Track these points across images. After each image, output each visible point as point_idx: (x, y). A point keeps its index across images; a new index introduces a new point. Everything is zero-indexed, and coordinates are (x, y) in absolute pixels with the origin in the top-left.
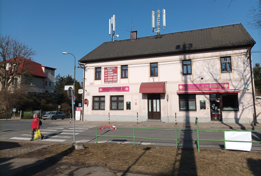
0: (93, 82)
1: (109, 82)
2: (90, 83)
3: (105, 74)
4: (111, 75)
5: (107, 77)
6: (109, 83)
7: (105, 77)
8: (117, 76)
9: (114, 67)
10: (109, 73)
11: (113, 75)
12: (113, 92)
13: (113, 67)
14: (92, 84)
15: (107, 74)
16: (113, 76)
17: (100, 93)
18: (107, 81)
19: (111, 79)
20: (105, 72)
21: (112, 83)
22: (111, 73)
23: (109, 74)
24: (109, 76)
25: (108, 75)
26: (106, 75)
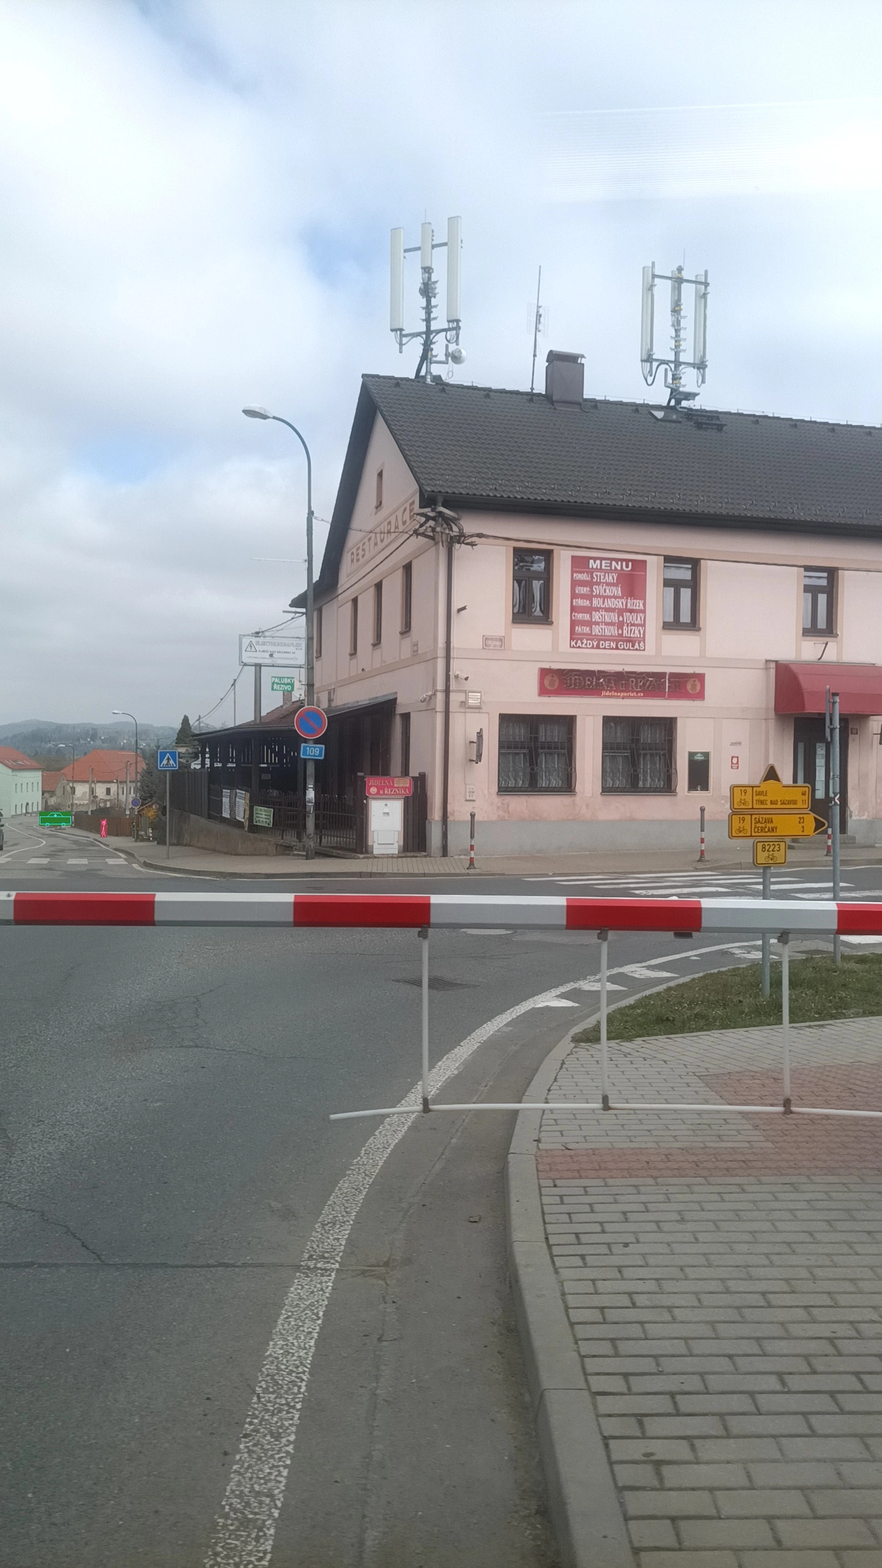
0: (501, 632)
1: (598, 641)
2: (486, 639)
3: (574, 596)
4: (610, 603)
5: (589, 610)
6: (598, 647)
7: (573, 609)
8: (644, 611)
9: (627, 561)
10: (597, 590)
11: (619, 604)
12: (623, 698)
13: (622, 560)
14: (494, 644)
15: (589, 597)
16: (621, 612)
17: (546, 699)
18: (590, 637)
19: (611, 624)
20: (575, 583)
21: (617, 648)
22: (608, 593)
23: (597, 596)
24: (597, 609)
25: (596, 602)
26: (580, 602)
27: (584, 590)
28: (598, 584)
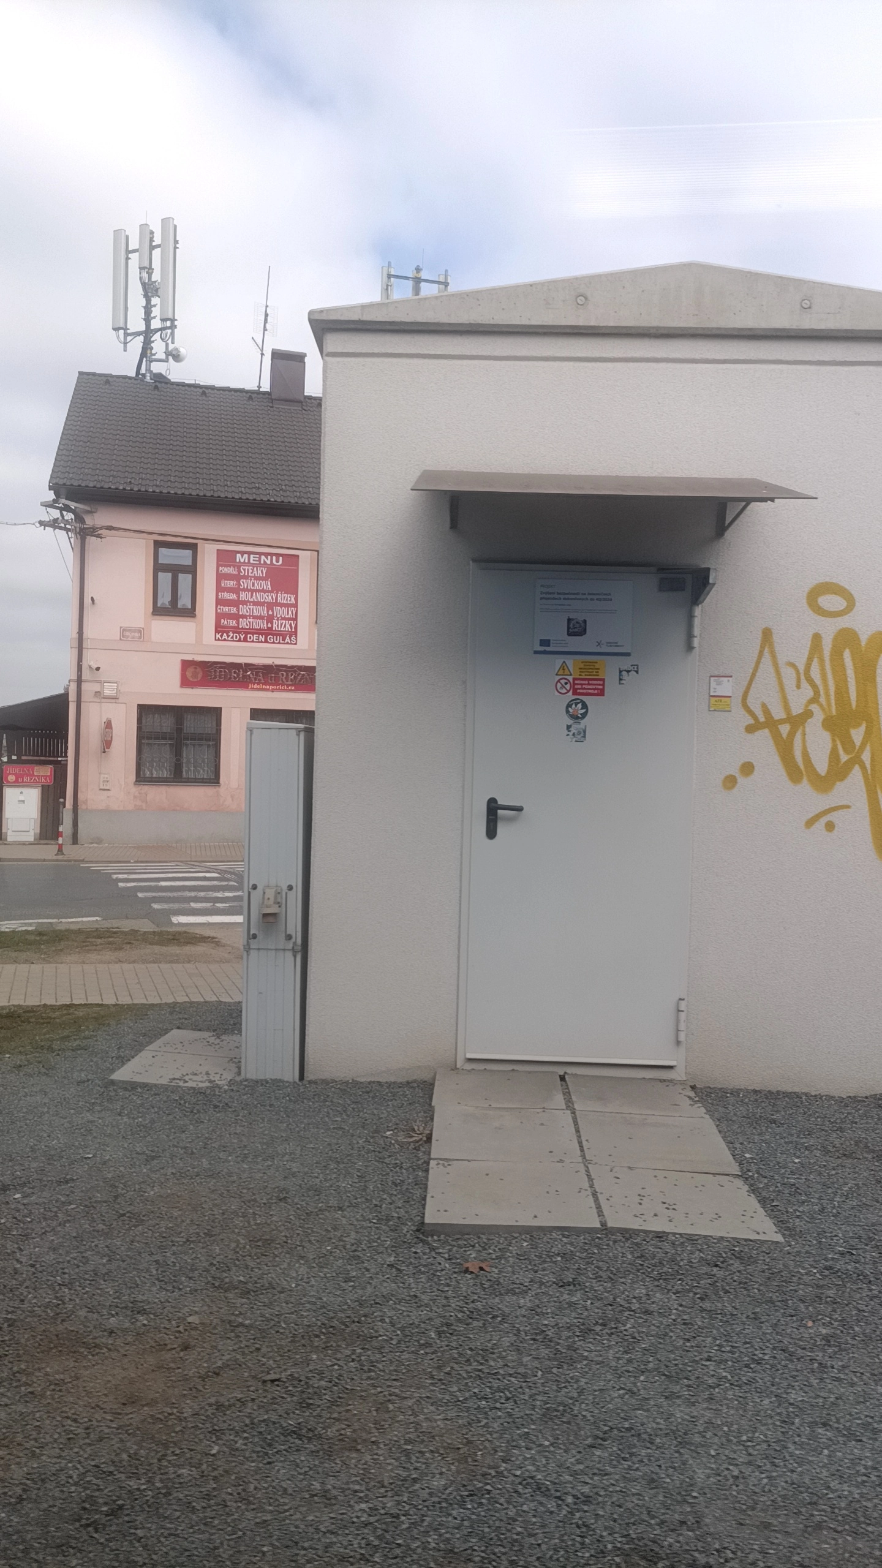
0: (140, 624)
1: (246, 634)
2: (123, 630)
3: (219, 589)
4: (258, 597)
5: (236, 603)
6: (245, 640)
7: (219, 602)
8: (296, 606)
9: (278, 555)
10: (244, 584)
11: (269, 598)
12: (273, 691)
13: (272, 555)
14: (132, 636)
15: (236, 590)
16: (270, 606)
17: (188, 691)
18: (237, 630)
19: (261, 617)
20: (220, 577)
21: (266, 641)
22: (256, 587)
23: (244, 590)
24: (245, 603)
25: (243, 596)
26: (227, 596)
27: (231, 584)
28: (246, 577)
